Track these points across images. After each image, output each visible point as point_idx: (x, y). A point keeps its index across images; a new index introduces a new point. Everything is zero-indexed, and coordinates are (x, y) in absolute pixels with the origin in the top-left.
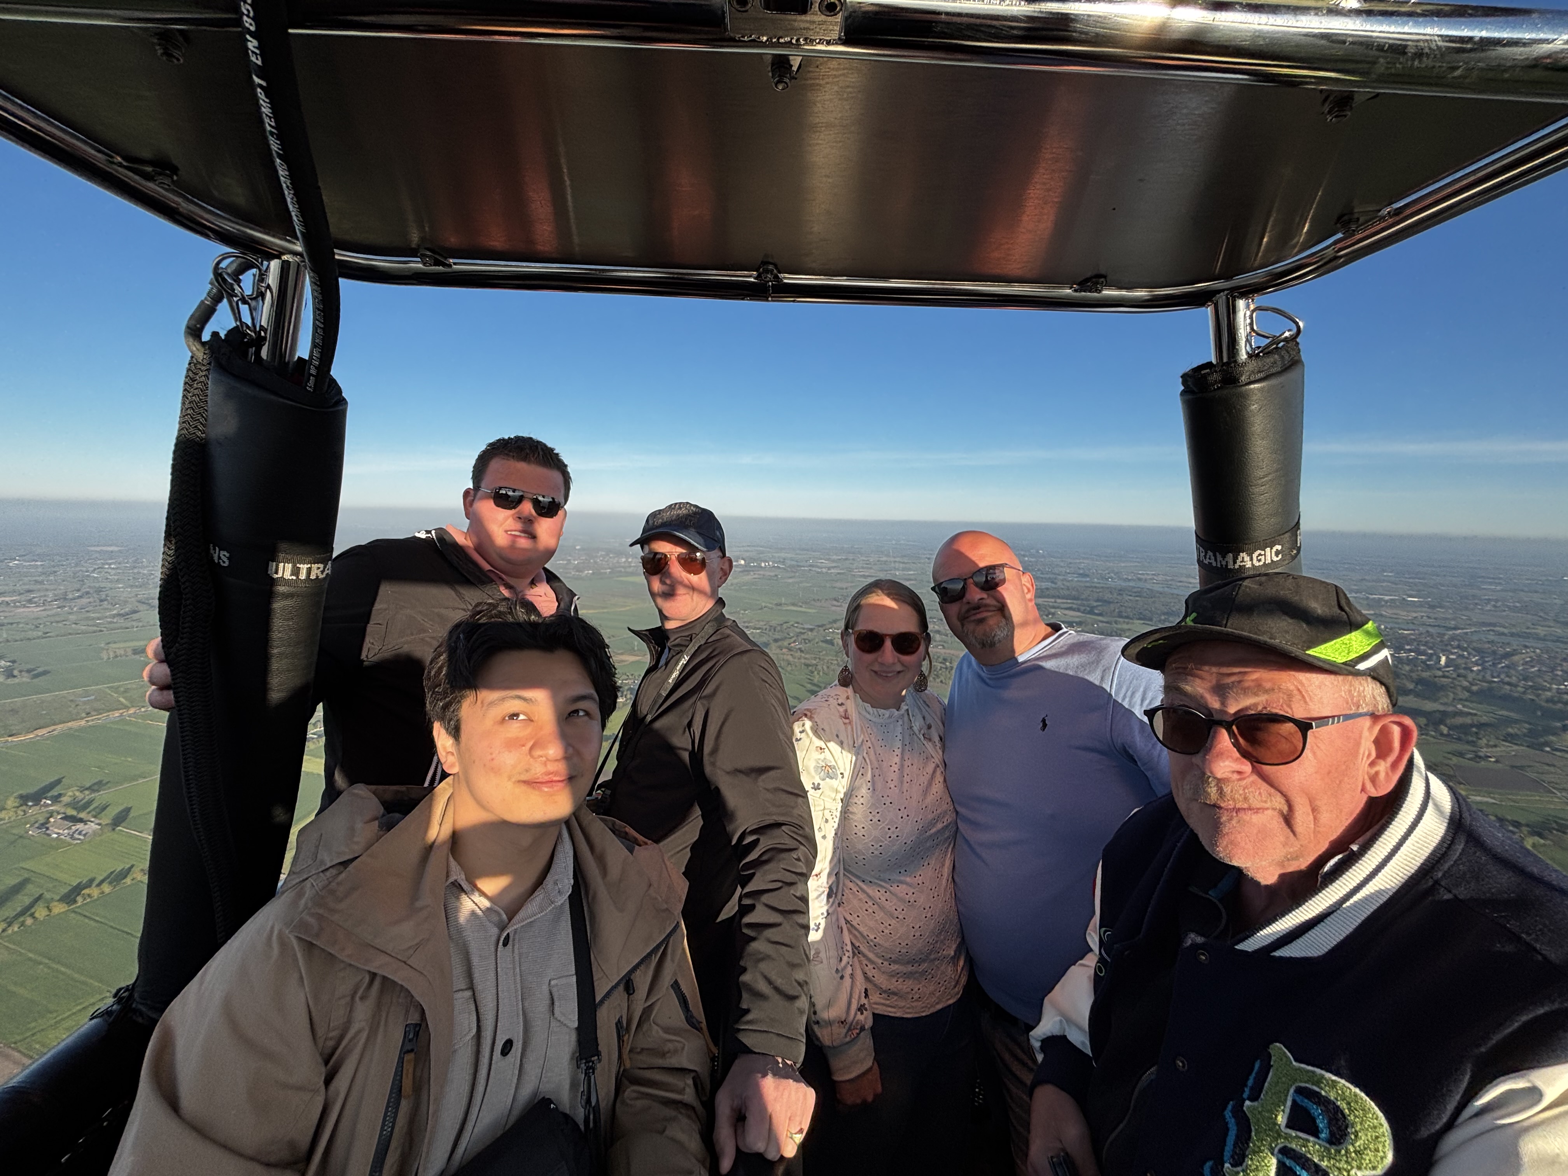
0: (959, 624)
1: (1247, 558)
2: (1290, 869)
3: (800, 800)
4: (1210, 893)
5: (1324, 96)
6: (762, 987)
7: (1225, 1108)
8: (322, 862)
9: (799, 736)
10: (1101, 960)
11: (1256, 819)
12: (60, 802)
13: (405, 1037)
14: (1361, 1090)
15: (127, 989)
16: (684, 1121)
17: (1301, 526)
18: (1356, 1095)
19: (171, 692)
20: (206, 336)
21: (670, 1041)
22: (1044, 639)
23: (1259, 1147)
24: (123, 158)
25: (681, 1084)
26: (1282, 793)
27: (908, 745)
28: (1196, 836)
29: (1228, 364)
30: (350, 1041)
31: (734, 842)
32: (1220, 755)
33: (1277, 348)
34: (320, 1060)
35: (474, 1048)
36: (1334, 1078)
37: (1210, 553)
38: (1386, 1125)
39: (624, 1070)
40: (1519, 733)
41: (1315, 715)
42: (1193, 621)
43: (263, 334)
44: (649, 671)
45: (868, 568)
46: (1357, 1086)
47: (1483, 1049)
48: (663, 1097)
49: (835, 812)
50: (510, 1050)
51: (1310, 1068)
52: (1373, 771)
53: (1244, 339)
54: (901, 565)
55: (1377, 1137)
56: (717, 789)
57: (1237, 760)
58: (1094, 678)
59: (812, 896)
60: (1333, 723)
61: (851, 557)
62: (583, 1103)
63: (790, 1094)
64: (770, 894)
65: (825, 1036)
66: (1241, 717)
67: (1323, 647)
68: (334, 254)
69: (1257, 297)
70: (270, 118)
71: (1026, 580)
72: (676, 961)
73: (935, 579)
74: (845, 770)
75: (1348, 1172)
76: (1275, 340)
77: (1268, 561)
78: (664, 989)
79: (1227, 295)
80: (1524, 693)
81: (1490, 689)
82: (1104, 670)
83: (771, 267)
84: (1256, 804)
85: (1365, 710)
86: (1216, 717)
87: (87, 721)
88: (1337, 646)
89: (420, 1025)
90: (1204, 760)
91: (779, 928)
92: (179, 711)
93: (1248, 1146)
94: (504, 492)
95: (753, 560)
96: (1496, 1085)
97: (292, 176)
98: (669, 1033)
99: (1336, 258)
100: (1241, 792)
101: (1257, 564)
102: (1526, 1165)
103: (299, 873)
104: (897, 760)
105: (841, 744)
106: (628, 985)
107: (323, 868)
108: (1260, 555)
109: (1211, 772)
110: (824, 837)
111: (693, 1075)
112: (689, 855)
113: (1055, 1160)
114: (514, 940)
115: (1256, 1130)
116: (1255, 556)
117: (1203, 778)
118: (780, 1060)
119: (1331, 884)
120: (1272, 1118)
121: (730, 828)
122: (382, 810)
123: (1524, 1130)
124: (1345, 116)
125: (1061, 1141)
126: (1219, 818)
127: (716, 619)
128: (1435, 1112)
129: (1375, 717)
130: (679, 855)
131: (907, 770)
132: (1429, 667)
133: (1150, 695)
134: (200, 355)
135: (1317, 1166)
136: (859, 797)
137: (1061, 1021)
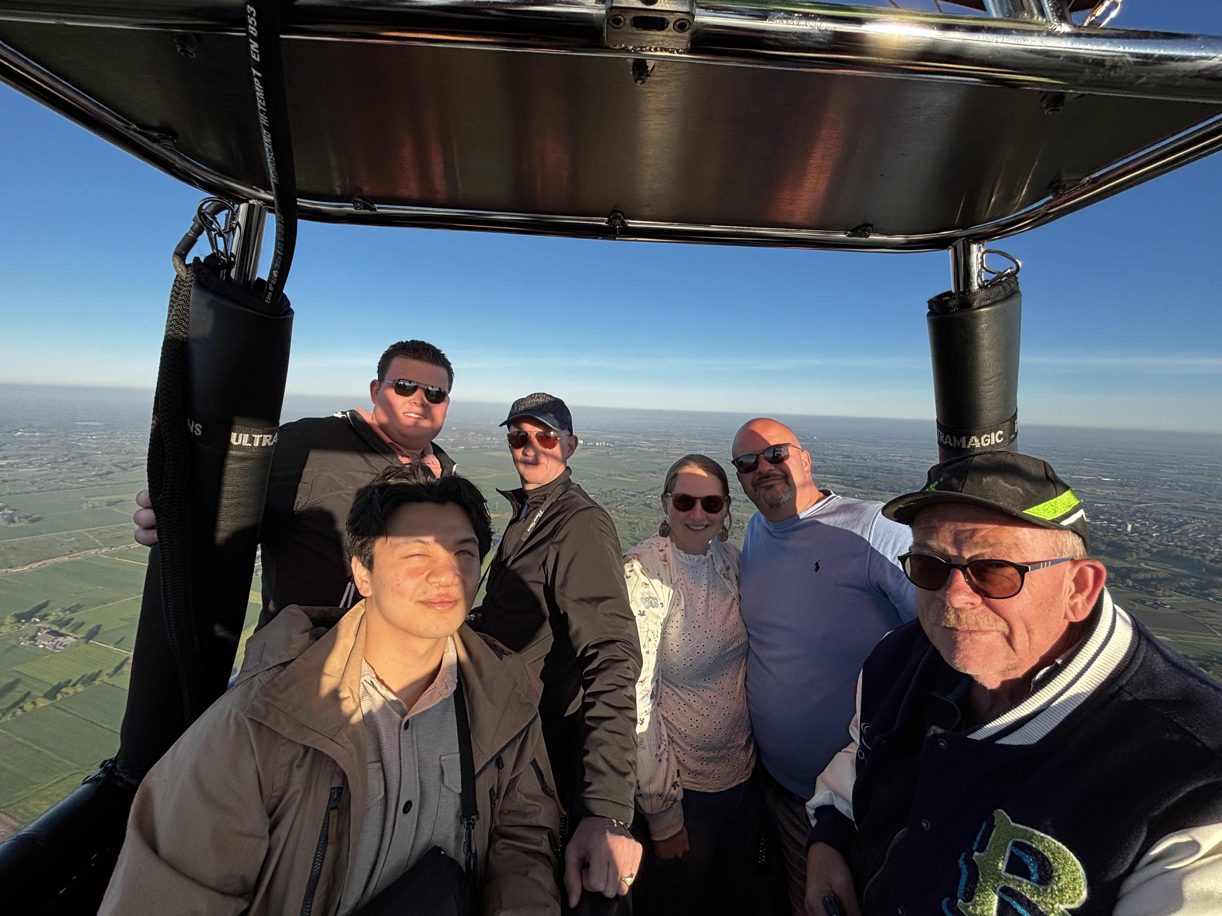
0: (753, 489)
1: (977, 441)
2: (1010, 677)
3: (630, 622)
4: (948, 696)
5: (1042, 95)
6: (601, 765)
7: (958, 858)
8: (266, 663)
9: (628, 574)
10: (862, 747)
11: (984, 638)
12: (47, 620)
13: (330, 798)
14: (1063, 844)
15: (111, 761)
16: (542, 867)
17: (1018, 417)
18: (1058, 848)
19: (155, 531)
20: (189, 260)
21: (530, 805)
22: (818, 502)
23: (985, 887)
24: (138, 126)
25: (539, 839)
26: (1004, 619)
27: (712, 584)
28: (938, 652)
29: (964, 292)
30: (289, 799)
31: (578, 655)
32: (958, 590)
33: (1000, 281)
34: (265, 813)
35: (383, 808)
36: (1042, 835)
37: (948, 436)
38: (1082, 870)
39: (495, 827)
40: (1188, 585)
41: (1030, 560)
42: (936, 487)
43: (232, 259)
44: (512, 522)
45: (678, 448)
46: (1059, 841)
47: (1156, 813)
48: (525, 848)
49: (656, 633)
50: (409, 810)
51: (1025, 827)
52: (1073, 603)
53: (976, 275)
54: (706, 446)
55: (1075, 879)
56: (565, 614)
57: (970, 594)
58: (857, 531)
59: (638, 697)
60: (1043, 567)
61: (667, 439)
62: (465, 851)
63: (623, 847)
64: (607, 694)
65: (647, 807)
66: (973, 562)
67: (1035, 508)
68: (296, 201)
69: (986, 243)
70: (262, 100)
71: (804, 456)
72: (535, 744)
73: (734, 455)
74: (664, 600)
75: (1053, 905)
76: (1000, 275)
77: (993, 443)
78: (527, 764)
79: (964, 240)
80: (1192, 554)
81: (1166, 551)
82: (864, 526)
83: (619, 214)
84: (985, 627)
85: (1067, 556)
86: (954, 562)
87: (70, 557)
88: (1046, 507)
89: (342, 788)
90: (945, 595)
91: (614, 721)
92: (161, 545)
93: (976, 887)
94: (402, 383)
95: (590, 440)
96: (1167, 839)
97: (274, 143)
98: (529, 799)
99: (1047, 214)
100: (973, 618)
101: (984, 445)
102: (1188, 900)
103: (249, 671)
104: (704, 594)
105: (662, 581)
106: (498, 761)
107: (268, 667)
108: (987, 438)
109: (951, 603)
110: (648, 652)
111: (548, 831)
112: (543, 664)
113: (827, 899)
114: (412, 725)
115: (982, 874)
116: (983, 438)
117: (944, 607)
118: (615, 821)
119: (1041, 689)
120: (994, 865)
121: (575, 644)
122: (311, 624)
123: (1186, 873)
124: (1058, 110)
125: (831, 886)
126: (956, 638)
127: (564, 483)
128: (1120, 860)
129: (1074, 562)
130: (534, 664)
131: (711, 602)
132: (1119, 533)
133: (899, 545)
134: (184, 275)
135: (1029, 902)
136: (675, 622)
137: (831, 794)
